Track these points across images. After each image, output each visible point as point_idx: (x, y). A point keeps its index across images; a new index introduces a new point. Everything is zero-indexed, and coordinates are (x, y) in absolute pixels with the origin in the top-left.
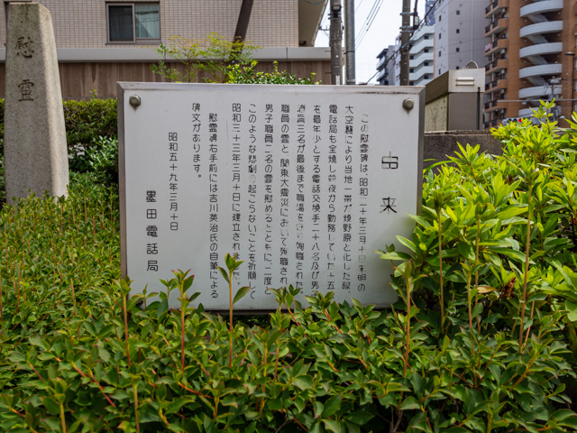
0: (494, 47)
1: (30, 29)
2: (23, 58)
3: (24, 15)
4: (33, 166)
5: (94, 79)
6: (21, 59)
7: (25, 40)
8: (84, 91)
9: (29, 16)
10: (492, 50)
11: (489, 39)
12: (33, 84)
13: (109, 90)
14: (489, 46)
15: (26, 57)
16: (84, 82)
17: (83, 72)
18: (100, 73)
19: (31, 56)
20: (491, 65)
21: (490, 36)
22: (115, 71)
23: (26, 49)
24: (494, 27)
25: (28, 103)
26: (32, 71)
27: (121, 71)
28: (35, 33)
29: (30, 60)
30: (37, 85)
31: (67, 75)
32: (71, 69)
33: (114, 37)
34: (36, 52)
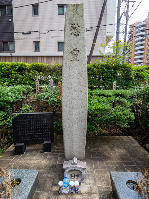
1: (78, 19)
3: (75, 11)
4: (77, 97)
5: (54, 60)
6: (73, 37)
7: (76, 25)
8: (52, 63)
9: (78, 11)
12: (79, 51)
15: (75, 35)
18: (56, 59)
19: (78, 35)
20: (128, 60)
23: (76, 31)
25: (75, 62)
26: (79, 43)
27: (61, 58)
28: (81, 21)
29: (77, 37)
30: (81, 51)
31: (48, 59)
32: (49, 58)
33: (60, 50)
34: (81, 32)
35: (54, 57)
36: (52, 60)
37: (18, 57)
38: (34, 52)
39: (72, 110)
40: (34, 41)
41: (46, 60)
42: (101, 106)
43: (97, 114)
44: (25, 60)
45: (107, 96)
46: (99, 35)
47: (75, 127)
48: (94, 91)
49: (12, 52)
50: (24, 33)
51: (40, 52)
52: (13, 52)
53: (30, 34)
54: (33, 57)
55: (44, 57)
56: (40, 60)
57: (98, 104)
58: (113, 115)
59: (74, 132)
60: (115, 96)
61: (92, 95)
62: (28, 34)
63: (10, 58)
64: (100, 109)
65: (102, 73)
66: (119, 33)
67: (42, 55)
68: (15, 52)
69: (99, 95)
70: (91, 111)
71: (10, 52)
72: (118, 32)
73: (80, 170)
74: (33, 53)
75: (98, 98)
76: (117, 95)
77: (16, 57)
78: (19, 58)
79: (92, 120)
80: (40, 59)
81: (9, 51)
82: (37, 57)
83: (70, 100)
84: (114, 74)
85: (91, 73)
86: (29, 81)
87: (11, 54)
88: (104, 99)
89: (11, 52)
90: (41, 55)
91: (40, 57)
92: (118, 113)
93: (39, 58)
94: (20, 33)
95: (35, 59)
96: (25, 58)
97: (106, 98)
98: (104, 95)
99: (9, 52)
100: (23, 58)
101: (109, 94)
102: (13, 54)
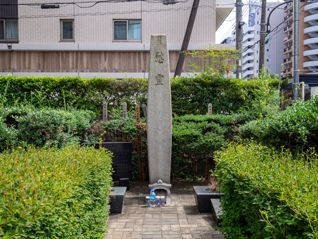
0: (289, 39)
1: (162, 48)
2: (158, 63)
3: (159, 41)
4: (162, 118)
5: (105, 60)
6: (157, 64)
7: (160, 54)
8: (100, 66)
9: (162, 42)
10: (288, 41)
11: (286, 34)
12: (163, 76)
13: (113, 66)
14: (286, 38)
15: (160, 62)
16: (100, 62)
17: (100, 56)
18: (109, 57)
19: (162, 62)
20: (287, 49)
21: (287, 33)
22: (117, 56)
23: (160, 59)
24: (289, 28)
25: (160, 86)
26: (163, 69)
27: (120, 56)
28: (165, 50)
29: (162, 64)
30: (165, 76)
31: (91, 58)
32: (93, 55)
33: (116, 38)
34: (165, 60)
35: (105, 52)
36: (100, 58)
37: (24, 52)
38: (61, 43)
39: (157, 131)
40: (61, 20)
41: (88, 60)
42: (188, 132)
43: (183, 142)
44: (41, 58)
45: (197, 122)
46: (199, 9)
47: (160, 148)
48: (182, 117)
49: (12, 42)
50: (44, 7)
51: (74, 41)
52: (15, 42)
53: (58, 7)
54: (58, 52)
55: (82, 52)
56: (73, 60)
57: (185, 130)
58: (202, 142)
59: (159, 153)
60: (207, 122)
61: (180, 122)
62: (53, 7)
63: (7, 55)
64: (187, 136)
65: (196, 93)
66: (240, 5)
67: (79, 49)
68: (18, 42)
69: (188, 121)
70: (177, 137)
71: (7, 42)
72: (238, 3)
73: (166, 189)
74: (59, 43)
75: (186, 124)
76: (209, 121)
77: (19, 52)
78: (27, 55)
79: (179, 149)
80: (73, 57)
81: (4, 40)
82: (67, 52)
83: (155, 121)
84: (213, 93)
85: (179, 92)
86: (85, 104)
87: (9, 46)
88: (193, 124)
89: (10, 42)
90: (77, 49)
91: (73, 52)
92: (209, 140)
93: (71, 56)
94: (36, 6)
95: (62, 57)
96: (41, 55)
97: (196, 124)
98: (193, 121)
99: (5, 42)
100: (37, 55)
101: (199, 119)
102: (15, 47)
